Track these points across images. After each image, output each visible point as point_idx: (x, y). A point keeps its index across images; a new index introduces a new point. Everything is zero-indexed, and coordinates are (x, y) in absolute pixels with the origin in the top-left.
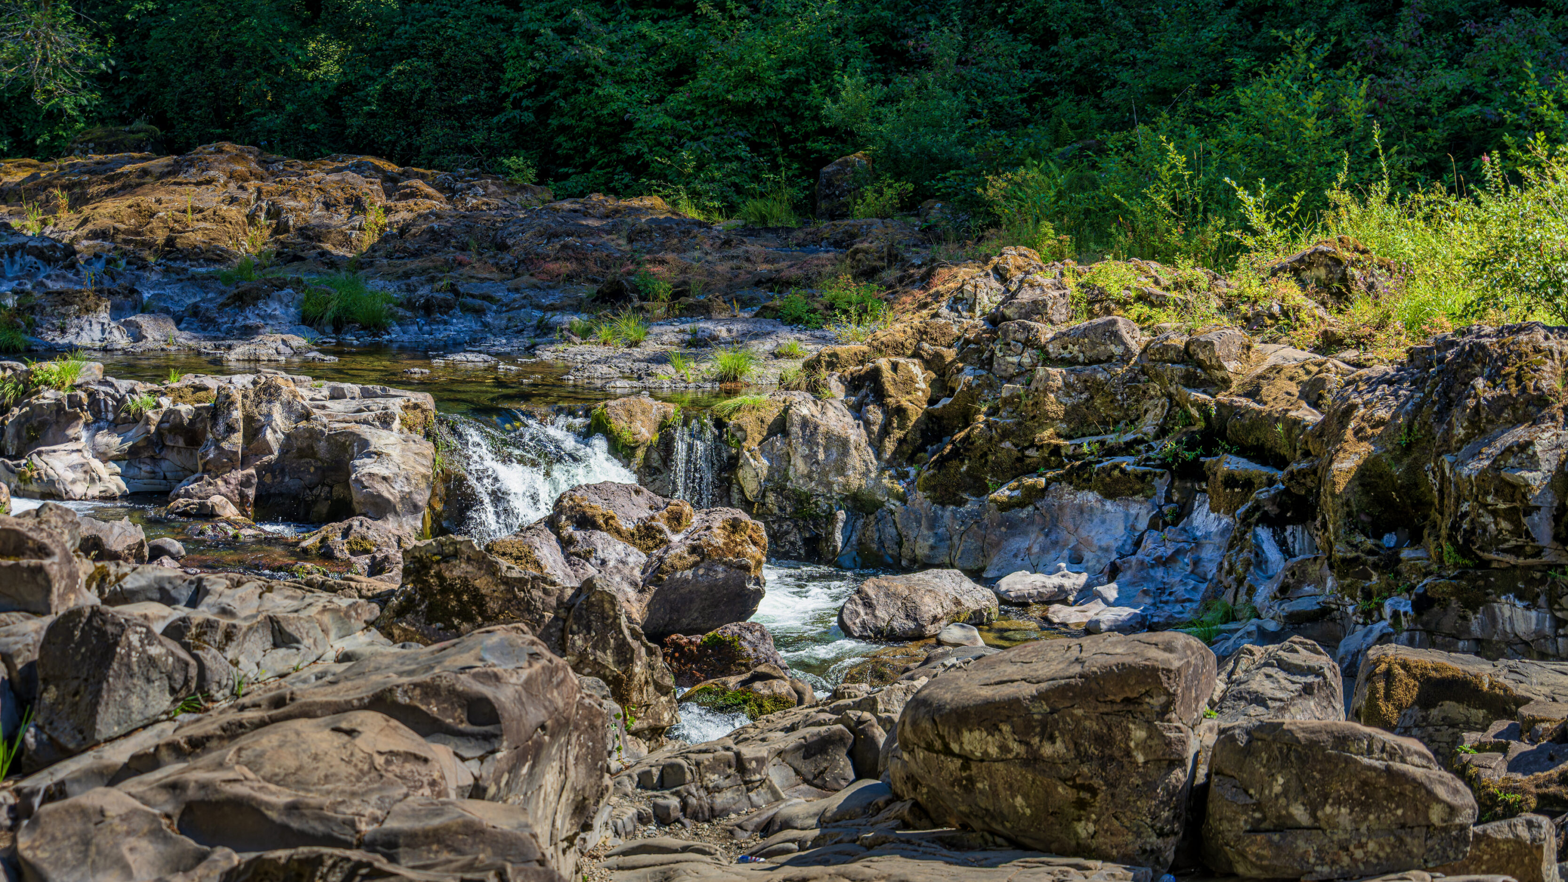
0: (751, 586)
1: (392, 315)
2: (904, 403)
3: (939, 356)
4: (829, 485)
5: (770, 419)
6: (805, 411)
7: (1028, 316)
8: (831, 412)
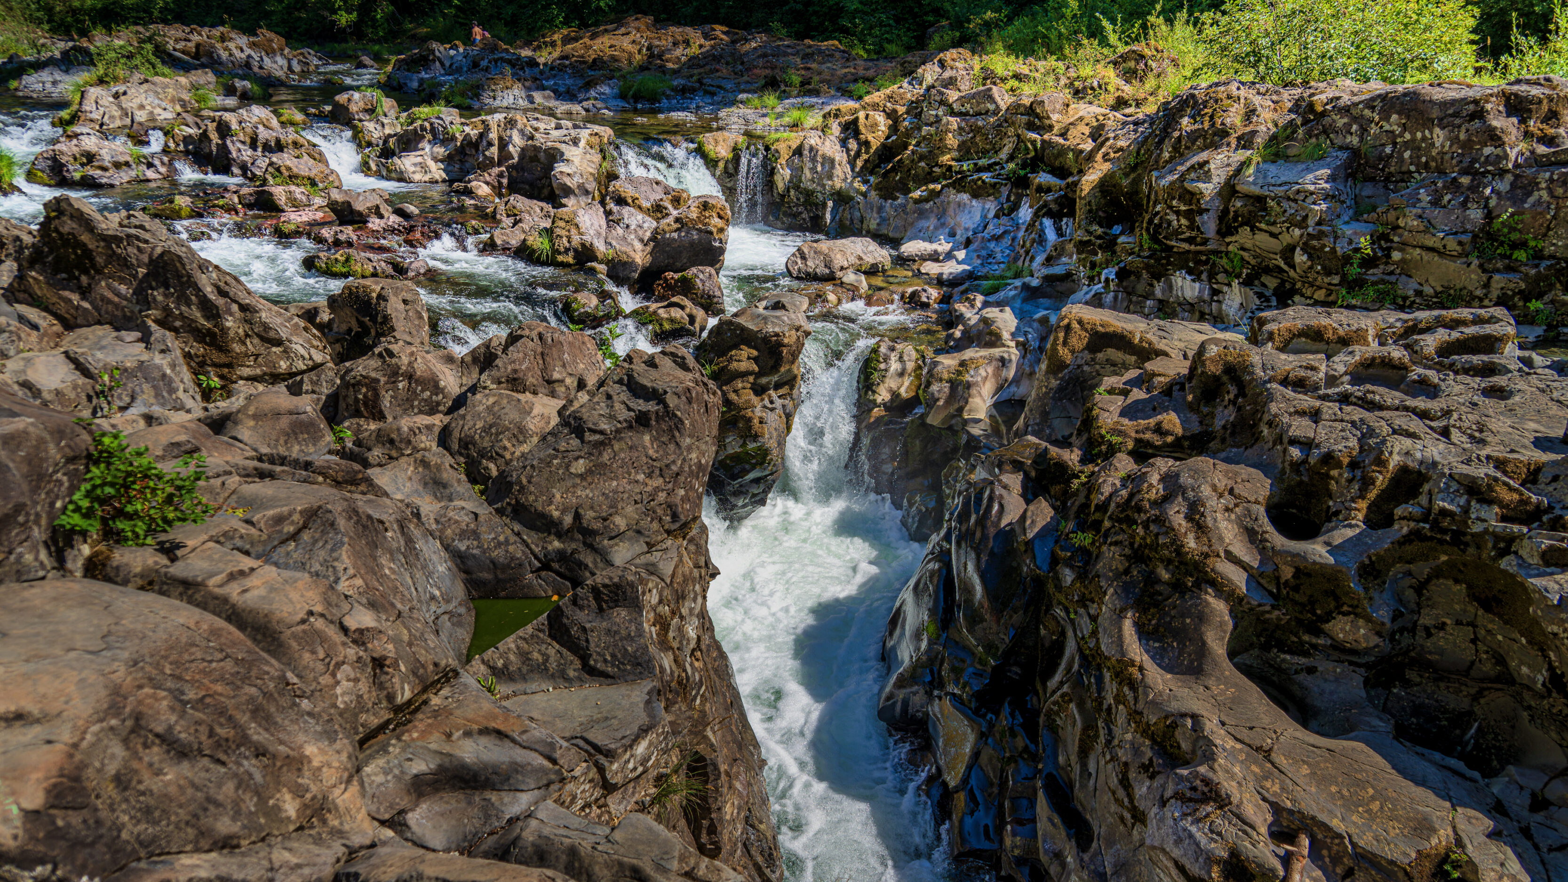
0: (717, 244)
1: (664, 94)
2: (870, 138)
3: (895, 111)
4: (824, 186)
5: (794, 146)
6: (813, 142)
7: (946, 87)
8: (828, 143)
